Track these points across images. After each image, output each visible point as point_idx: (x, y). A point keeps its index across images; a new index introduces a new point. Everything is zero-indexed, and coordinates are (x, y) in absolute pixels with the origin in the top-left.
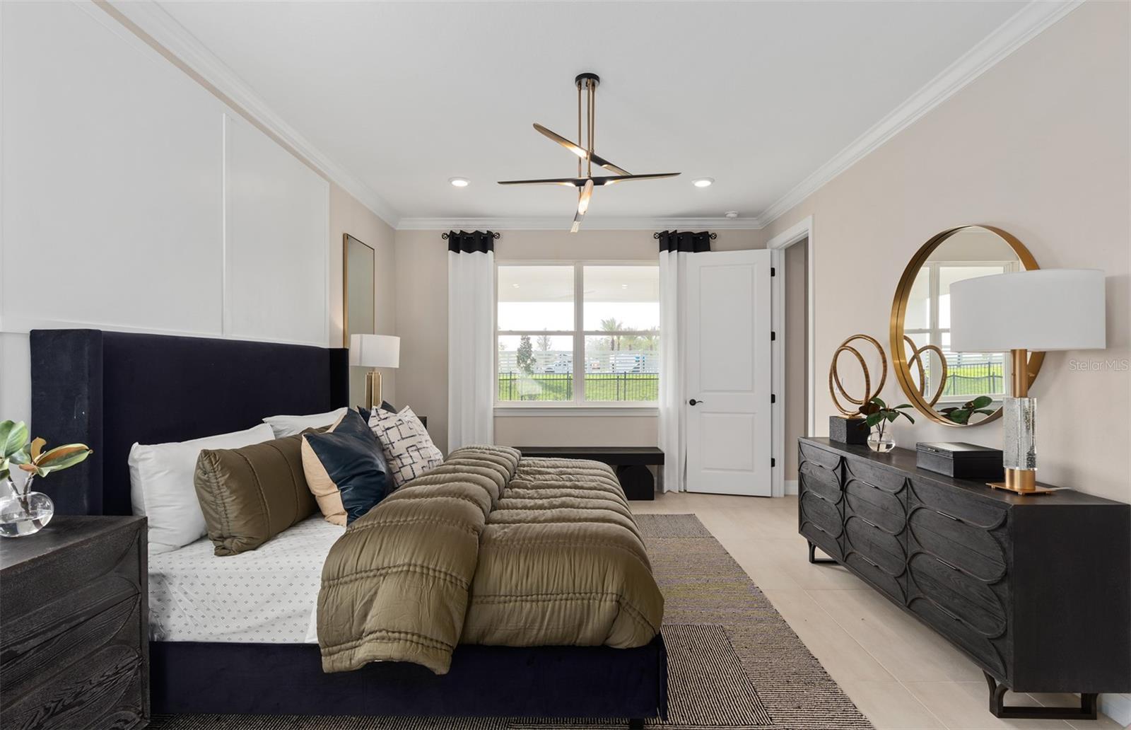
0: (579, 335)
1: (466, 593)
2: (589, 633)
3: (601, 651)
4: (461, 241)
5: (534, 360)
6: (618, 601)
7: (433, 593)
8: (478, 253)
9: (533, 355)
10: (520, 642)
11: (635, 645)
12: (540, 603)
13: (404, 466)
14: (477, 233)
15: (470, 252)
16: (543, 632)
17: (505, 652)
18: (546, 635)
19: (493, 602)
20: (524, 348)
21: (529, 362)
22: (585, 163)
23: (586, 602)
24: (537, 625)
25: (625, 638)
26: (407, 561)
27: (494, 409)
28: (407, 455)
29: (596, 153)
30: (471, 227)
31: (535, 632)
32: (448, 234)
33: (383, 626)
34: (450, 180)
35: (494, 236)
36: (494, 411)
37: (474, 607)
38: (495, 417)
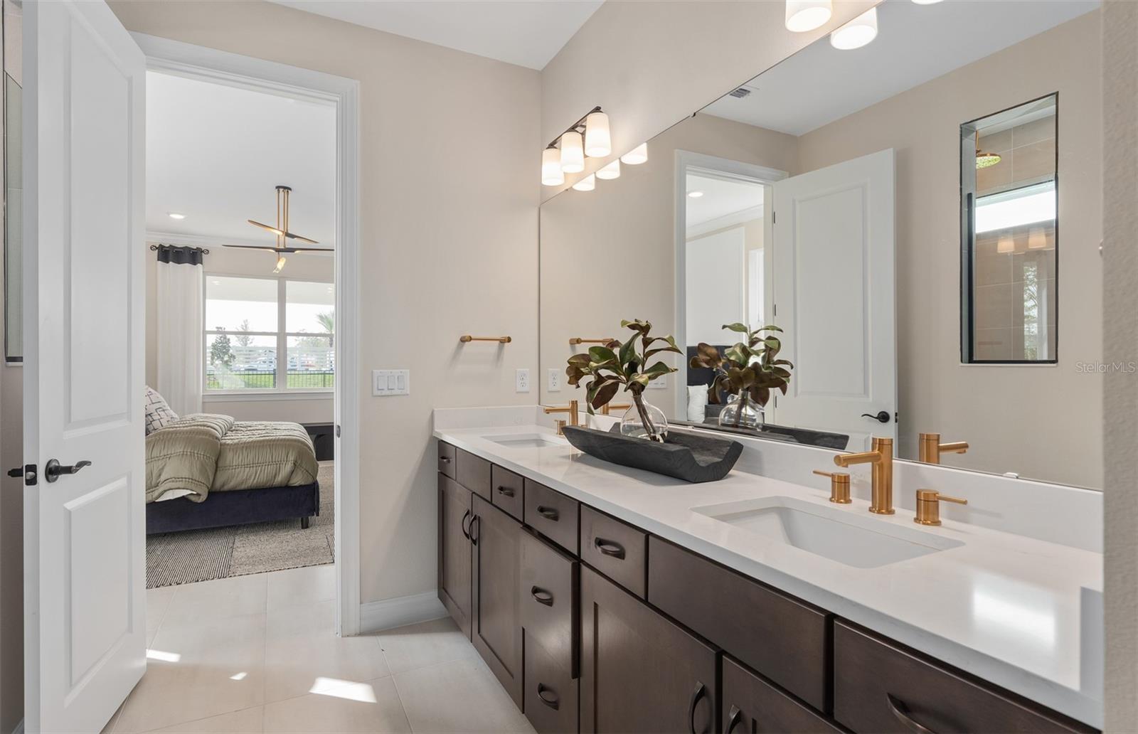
0: (282, 335)
1: (215, 465)
2: (280, 479)
3: (286, 488)
4: (171, 252)
5: (233, 357)
6: (294, 464)
7: (198, 463)
8: (187, 265)
9: (231, 351)
10: (243, 487)
11: (303, 483)
12: (254, 468)
13: (154, 420)
14: (186, 248)
15: (179, 263)
16: (255, 481)
17: (234, 493)
18: (257, 482)
19: (229, 469)
20: (220, 343)
21: (226, 358)
22: (282, 238)
23: (278, 465)
24: (253, 478)
25: (298, 480)
26: (181, 450)
27: (203, 396)
28: (156, 413)
29: (289, 232)
30: (180, 242)
31: (252, 480)
32: (157, 246)
33: (172, 476)
34: (168, 214)
35: (203, 252)
36: (203, 398)
37: (218, 473)
38: (203, 403)
